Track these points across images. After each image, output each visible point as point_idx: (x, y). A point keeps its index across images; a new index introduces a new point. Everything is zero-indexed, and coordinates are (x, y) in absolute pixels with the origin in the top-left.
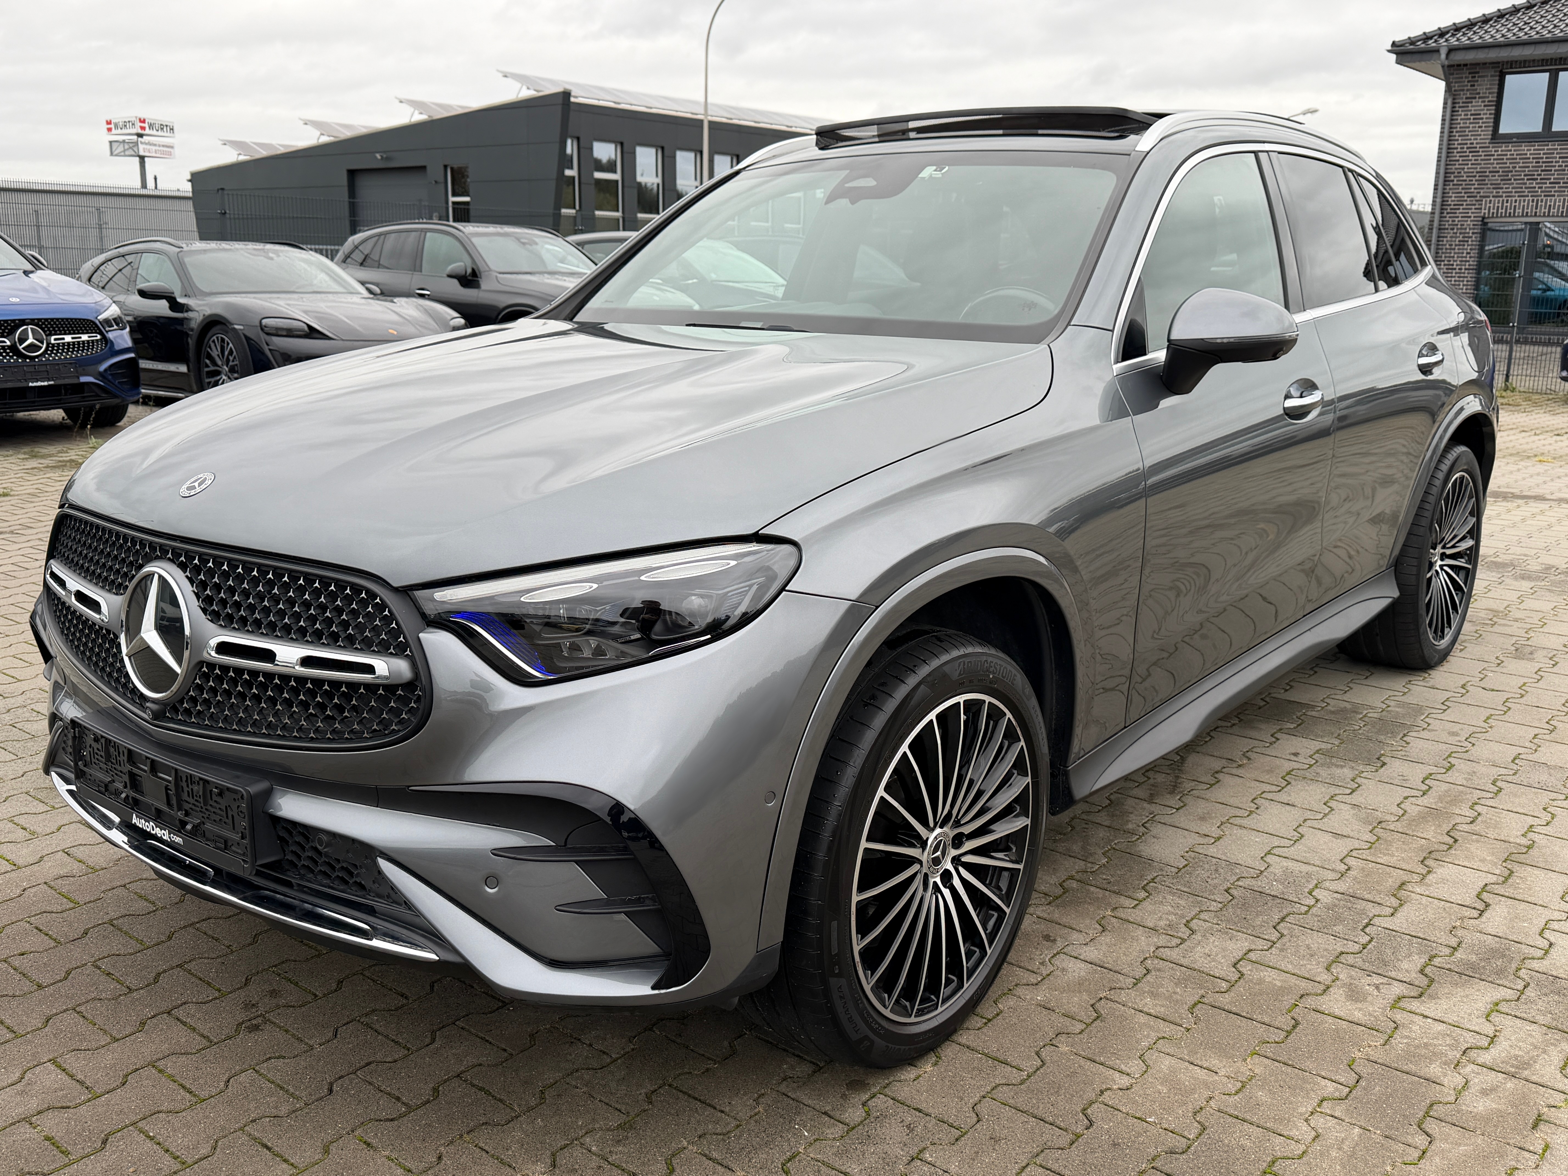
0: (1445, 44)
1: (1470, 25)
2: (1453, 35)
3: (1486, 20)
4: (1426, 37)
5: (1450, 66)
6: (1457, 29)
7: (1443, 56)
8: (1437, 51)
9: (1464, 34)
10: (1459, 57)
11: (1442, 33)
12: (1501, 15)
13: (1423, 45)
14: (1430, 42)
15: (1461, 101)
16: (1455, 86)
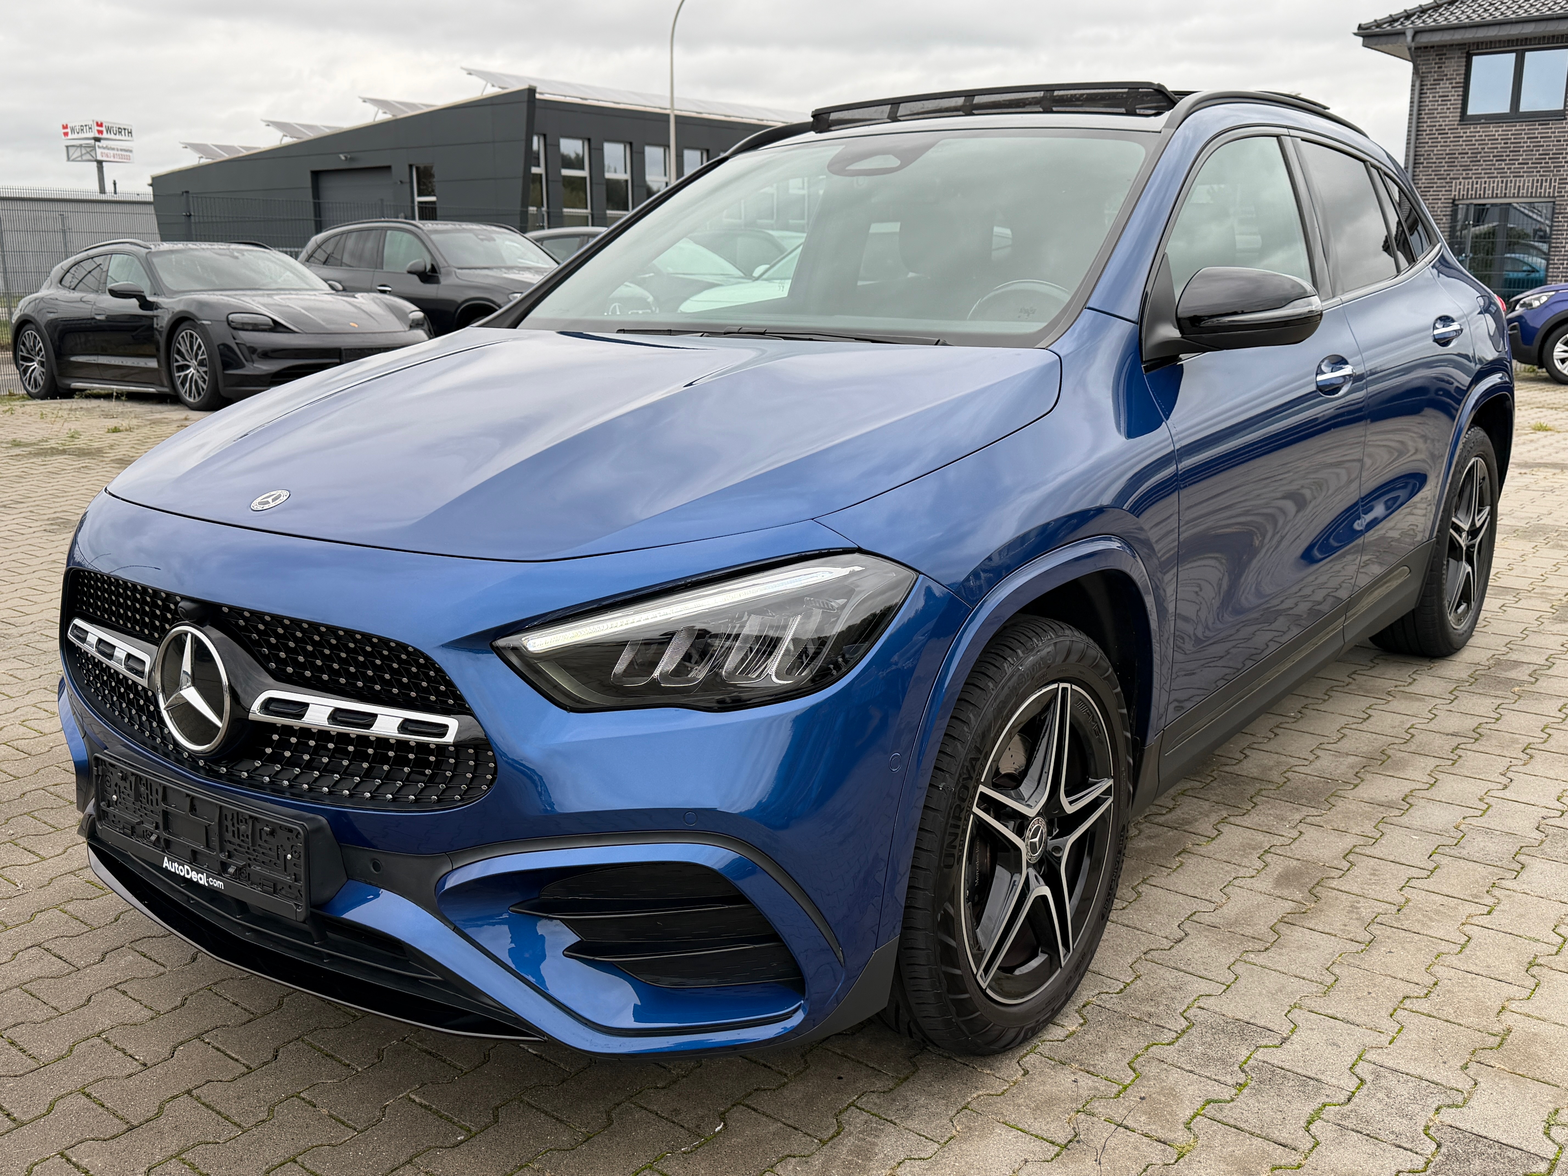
0: (1411, 26)
1: (1437, 6)
2: (1419, 17)
4: (1392, 20)
5: (1416, 48)
6: (1423, 10)
7: (1409, 38)
8: (1402, 33)
9: (1430, 16)
10: (1424, 39)
11: (1408, 16)
13: (1389, 28)
14: (1396, 24)
15: (1429, 83)
16: (1423, 69)
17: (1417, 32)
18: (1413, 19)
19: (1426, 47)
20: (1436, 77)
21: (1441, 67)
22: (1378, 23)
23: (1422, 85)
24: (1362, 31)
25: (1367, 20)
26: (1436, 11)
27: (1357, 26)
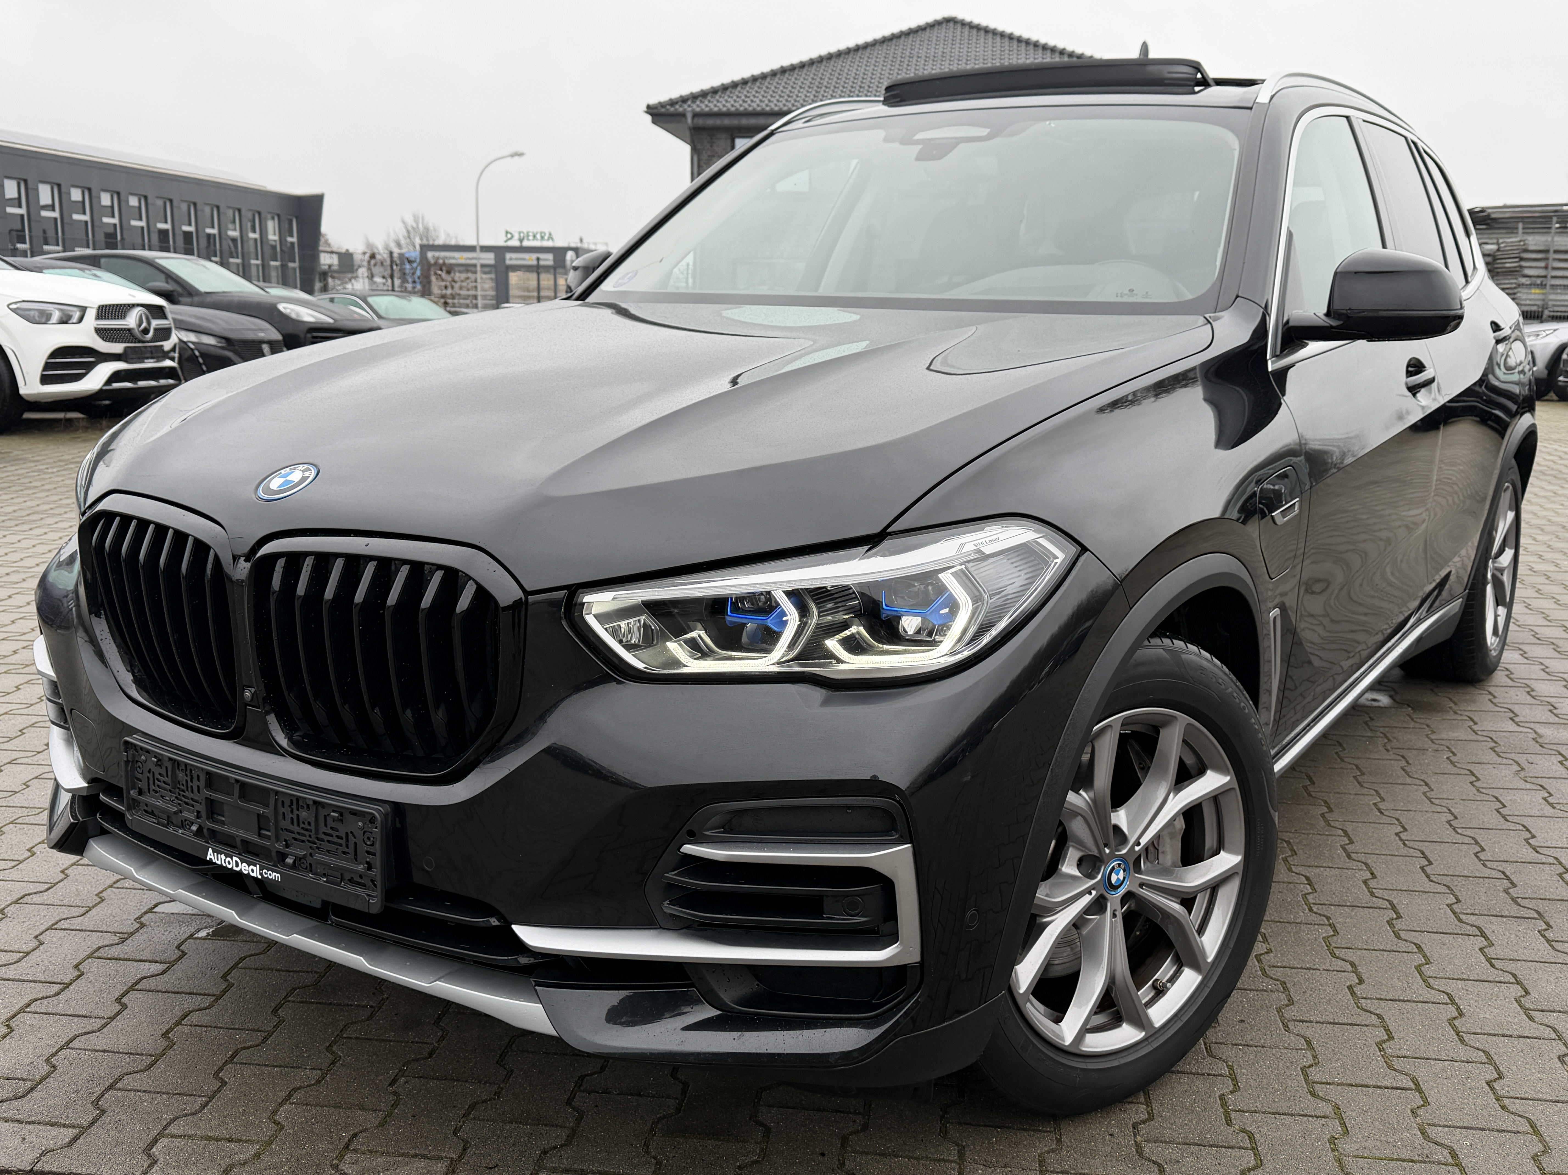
0: (689, 109)
1: (704, 94)
2: (693, 102)
3: (714, 91)
4: (672, 103)
5: (694, 128)
6: (694, 97)
7: (689, 120)
8: (683, 115)
9: (701, 102)
10: (700, 122)
11: (684, 100)
12: (724, 88)
13: (672, 109)
14: (677, 107)
15: (705, 157)
16: (699, 146)
17: (696, 115)
18: (689, 102)
19: (699, 128)
20: (709, 153)
21: (711, 146)
22: (662, 105)
23: (699, 160)
24: (650, 111)
25: (653, 101)
26: (706, 98)
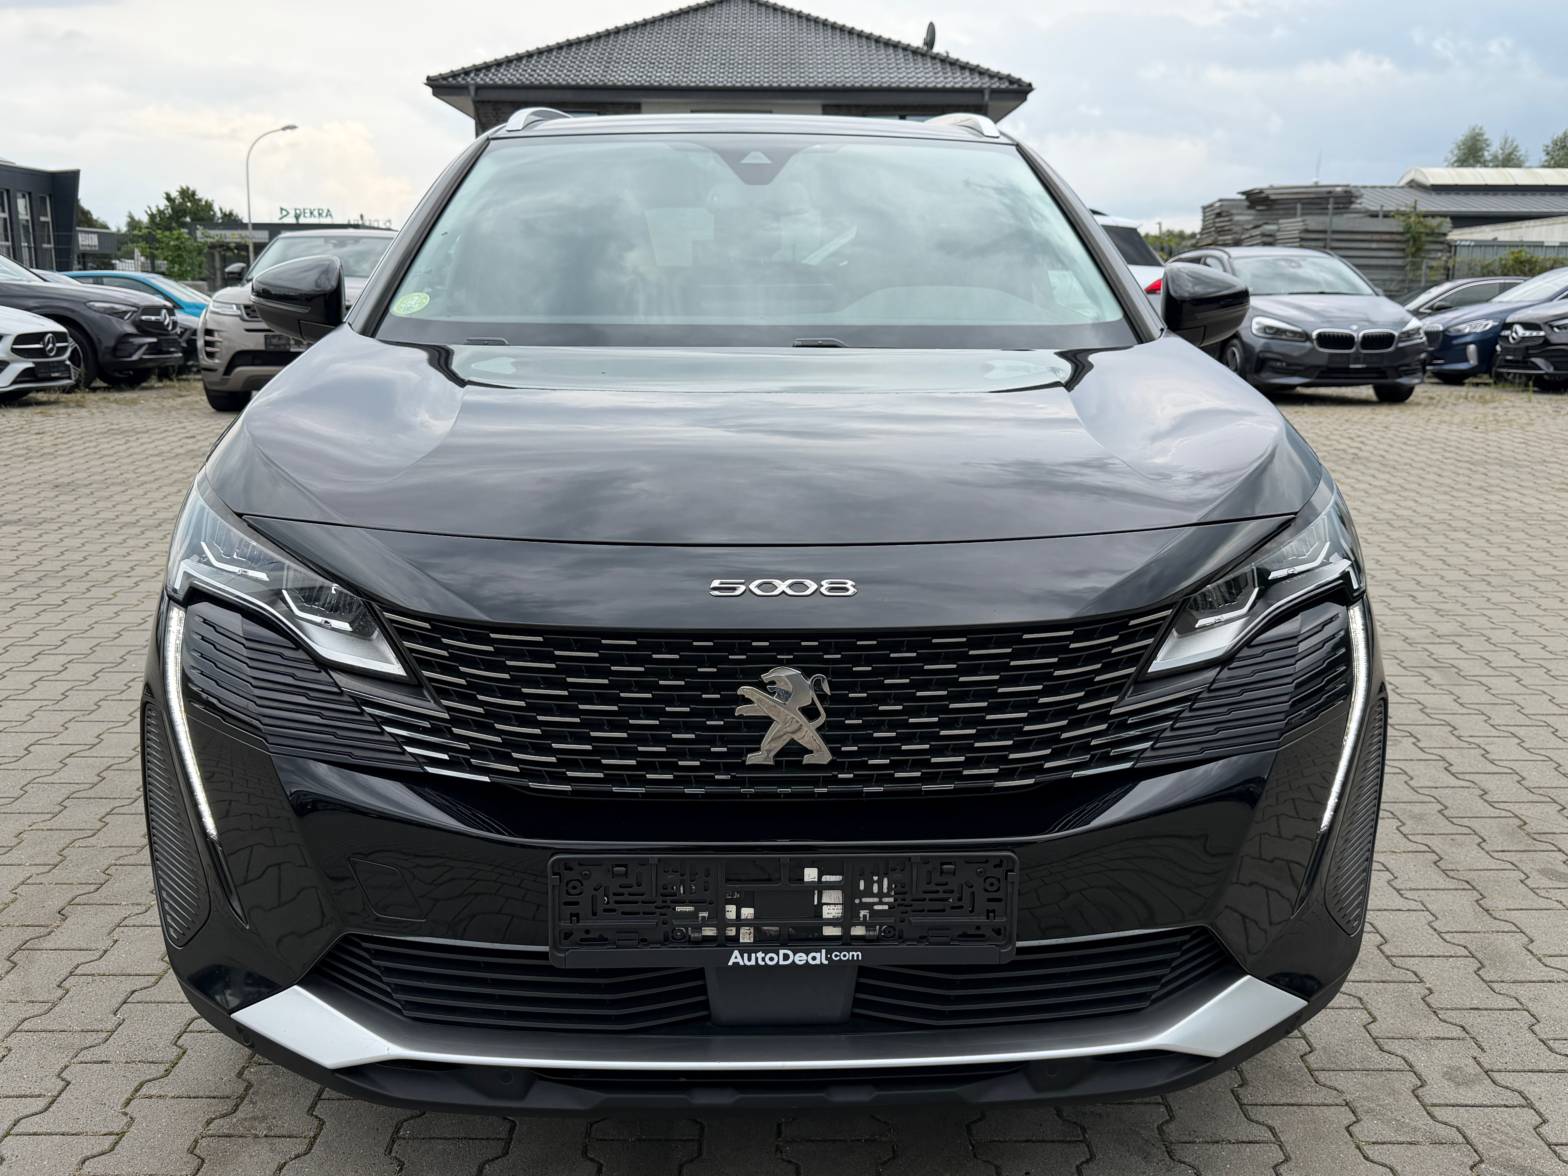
0: (472, 82)
1: (487, 67)
2: (476, 75)
3: (498, 64)
4: (454, 75)
5: (478, 102)
6: (477, 69)
7: (473, 93)
8: (466, 88)
9: (485, 75)
11: (466, 72)
12: (509, 61)
13: (454, 82)
14: (460, 79)
17: (479, 88)
18: (472, 75)
19: (483, 102)
22: (444, 77)
24: (430, 83)
26: (489, 71)
27: (426, 77)
